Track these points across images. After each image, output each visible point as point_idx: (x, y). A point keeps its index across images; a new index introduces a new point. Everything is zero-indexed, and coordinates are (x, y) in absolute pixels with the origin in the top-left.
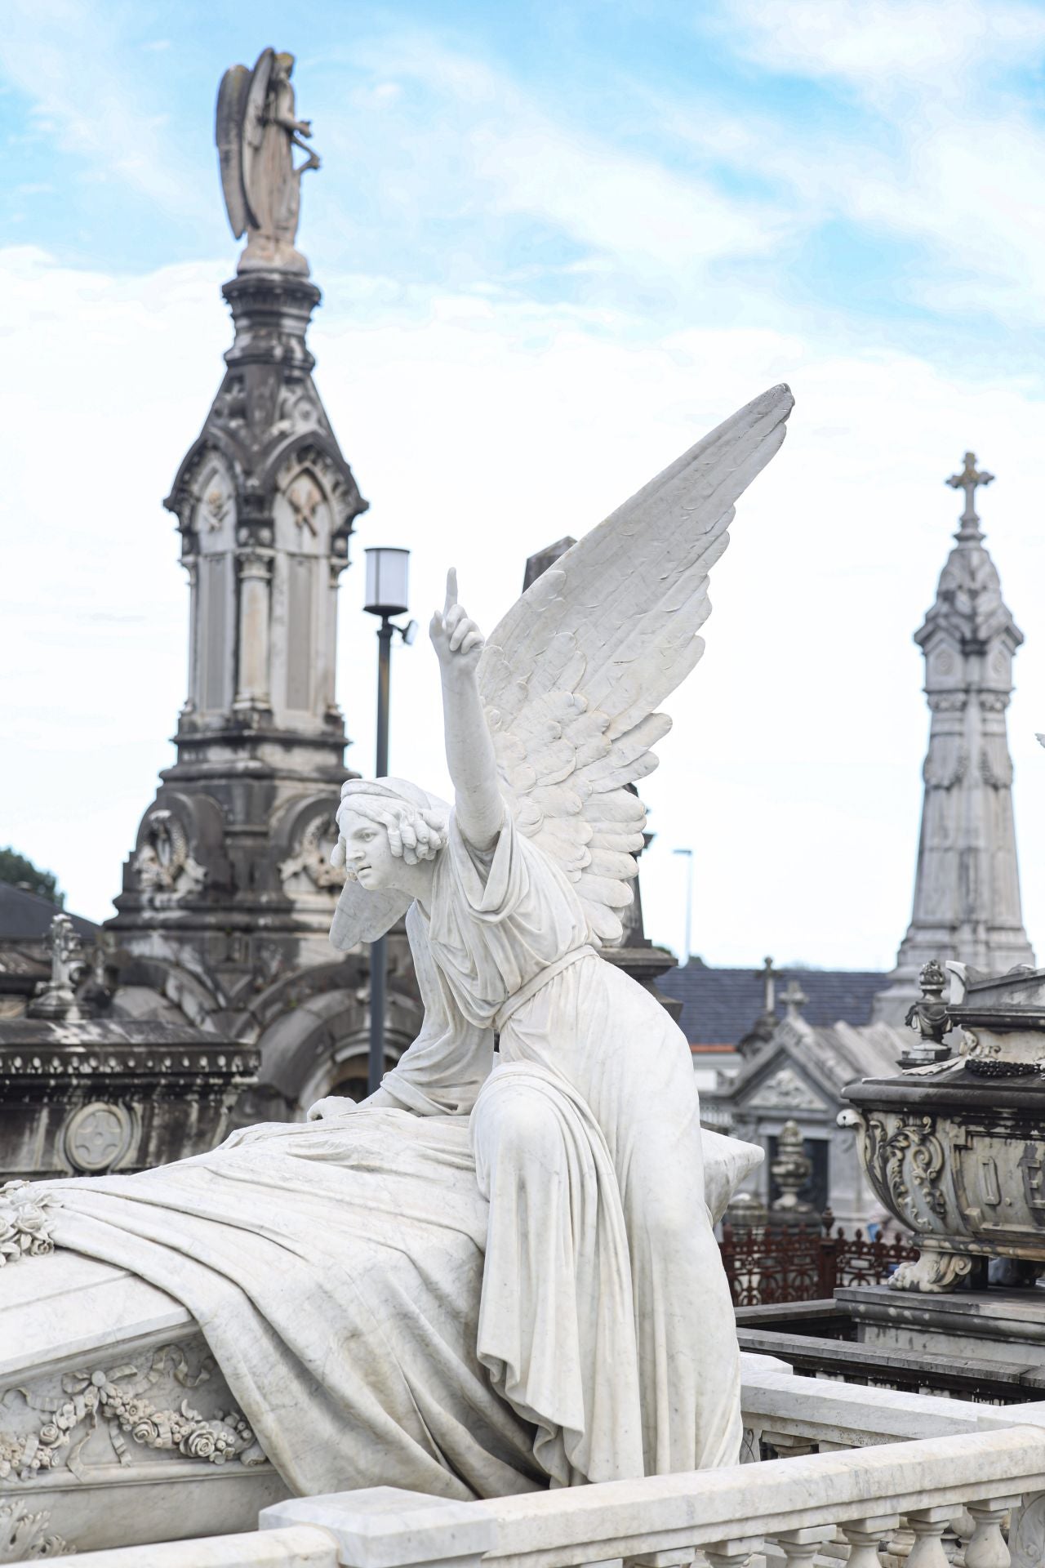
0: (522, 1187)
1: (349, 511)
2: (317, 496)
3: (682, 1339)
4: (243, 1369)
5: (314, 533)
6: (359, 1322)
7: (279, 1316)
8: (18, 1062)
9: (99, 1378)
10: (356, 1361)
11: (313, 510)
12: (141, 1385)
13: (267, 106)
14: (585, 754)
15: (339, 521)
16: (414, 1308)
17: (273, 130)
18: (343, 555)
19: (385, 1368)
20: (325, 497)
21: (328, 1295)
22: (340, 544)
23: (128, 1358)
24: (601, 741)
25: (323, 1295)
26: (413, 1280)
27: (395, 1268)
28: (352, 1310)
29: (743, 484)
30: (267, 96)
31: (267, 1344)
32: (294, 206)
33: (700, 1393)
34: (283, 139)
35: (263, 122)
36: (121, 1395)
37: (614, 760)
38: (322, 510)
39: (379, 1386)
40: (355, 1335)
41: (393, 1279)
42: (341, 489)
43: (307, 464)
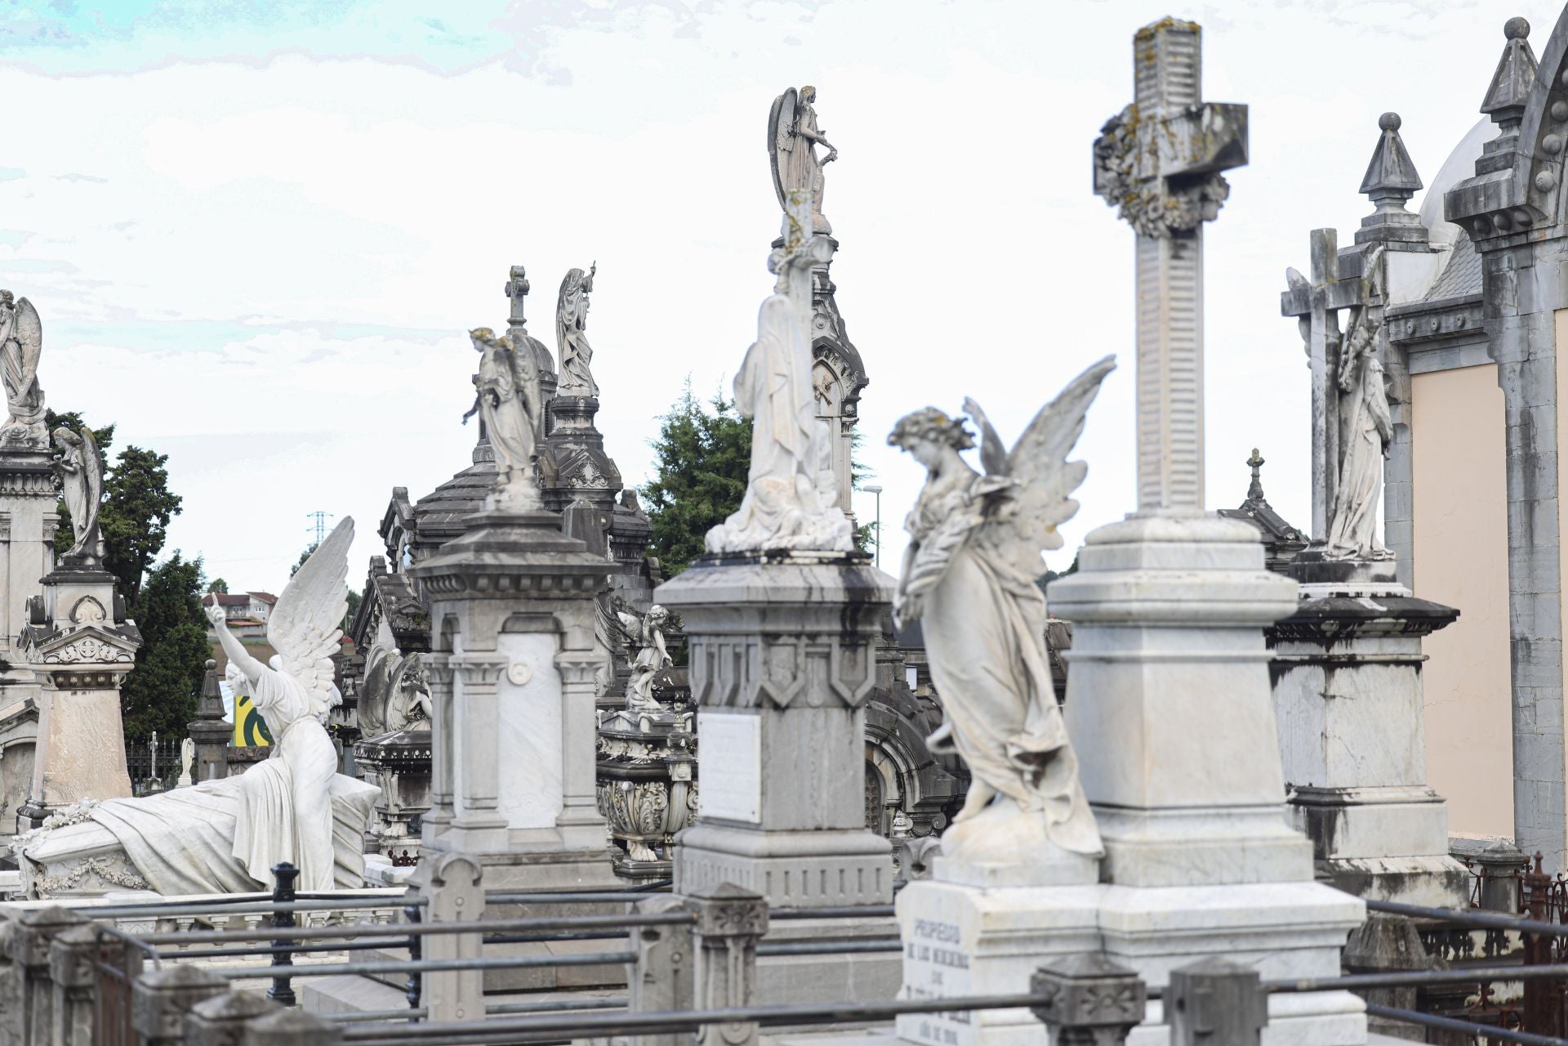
0: (248, 801)
1: (854, 386)
2: (830, 378)
3: (308, 854)
4: (138, 858)
5: (829, 403)
6: (186, 845)
7: (152, 842)
8: (417, 753)
9: (91, 860)
10: (186, 857)
11: (828, 388)
12: (109, 862)
13: (795, 124)
14: (314, 646)
15: (847, 392)
16: (209, 841)
17: (799, 139)
18: (853, 414)
19: (197, 860)
20: (836, 379)
21: (173, 836)
22: (849, 408)
23: (104, 853)
24: (319, 641)
25: (171, 836)
26: (212, 831)
27: (203, 828)
28: (183, 841)
29: (347, 549)
30: (795, 118)
31: (148, 851)
32: (817, 187)
33: (314, 871)
34: (806, 145)
35: (793, 134)
36: (99, 866)
37: (324, 647)
38: (834, 387)
39: (195, 866)
40: (184, 849)
41: (203, 832)
42: (847, 372)
43: (823, 358)
